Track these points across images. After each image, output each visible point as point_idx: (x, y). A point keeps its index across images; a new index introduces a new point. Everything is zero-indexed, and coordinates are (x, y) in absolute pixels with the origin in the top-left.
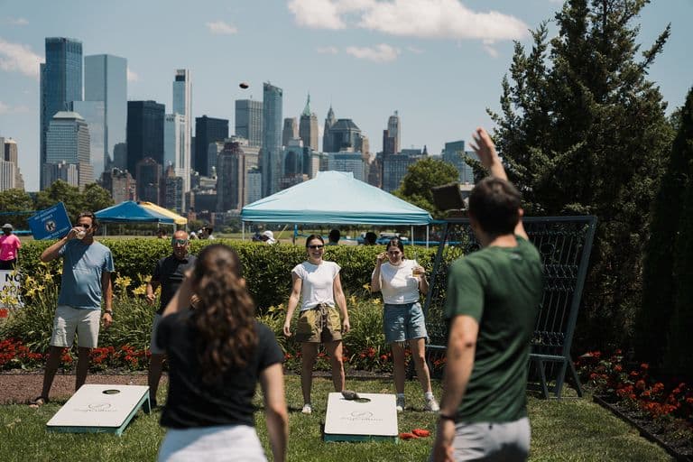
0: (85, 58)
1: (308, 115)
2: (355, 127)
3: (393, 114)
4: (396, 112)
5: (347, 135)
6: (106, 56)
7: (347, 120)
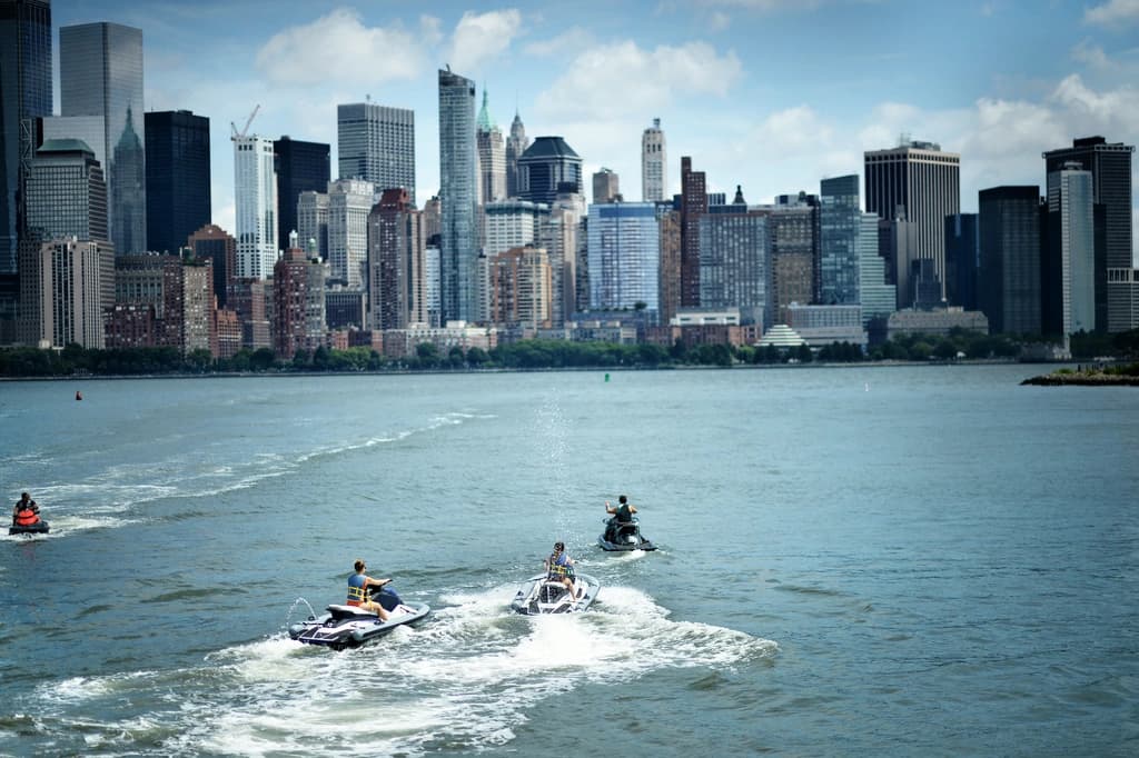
0: (64, 32)
1: (485, 130)
2: (571, 151)
3: (651, 125)
4: (657, 121)
5: (557, 168)
6: (104, 25)
7: (555, 138)
